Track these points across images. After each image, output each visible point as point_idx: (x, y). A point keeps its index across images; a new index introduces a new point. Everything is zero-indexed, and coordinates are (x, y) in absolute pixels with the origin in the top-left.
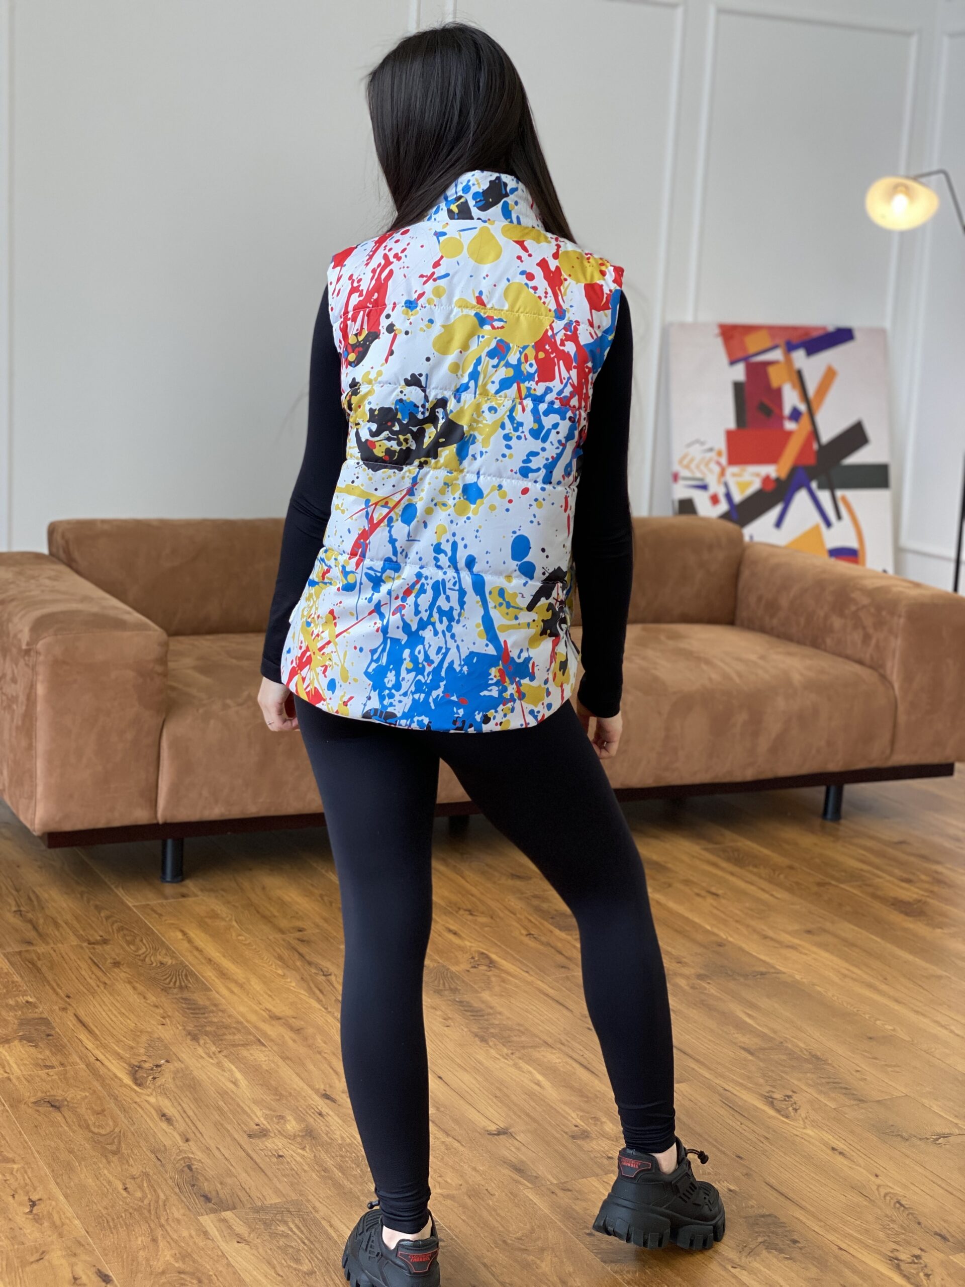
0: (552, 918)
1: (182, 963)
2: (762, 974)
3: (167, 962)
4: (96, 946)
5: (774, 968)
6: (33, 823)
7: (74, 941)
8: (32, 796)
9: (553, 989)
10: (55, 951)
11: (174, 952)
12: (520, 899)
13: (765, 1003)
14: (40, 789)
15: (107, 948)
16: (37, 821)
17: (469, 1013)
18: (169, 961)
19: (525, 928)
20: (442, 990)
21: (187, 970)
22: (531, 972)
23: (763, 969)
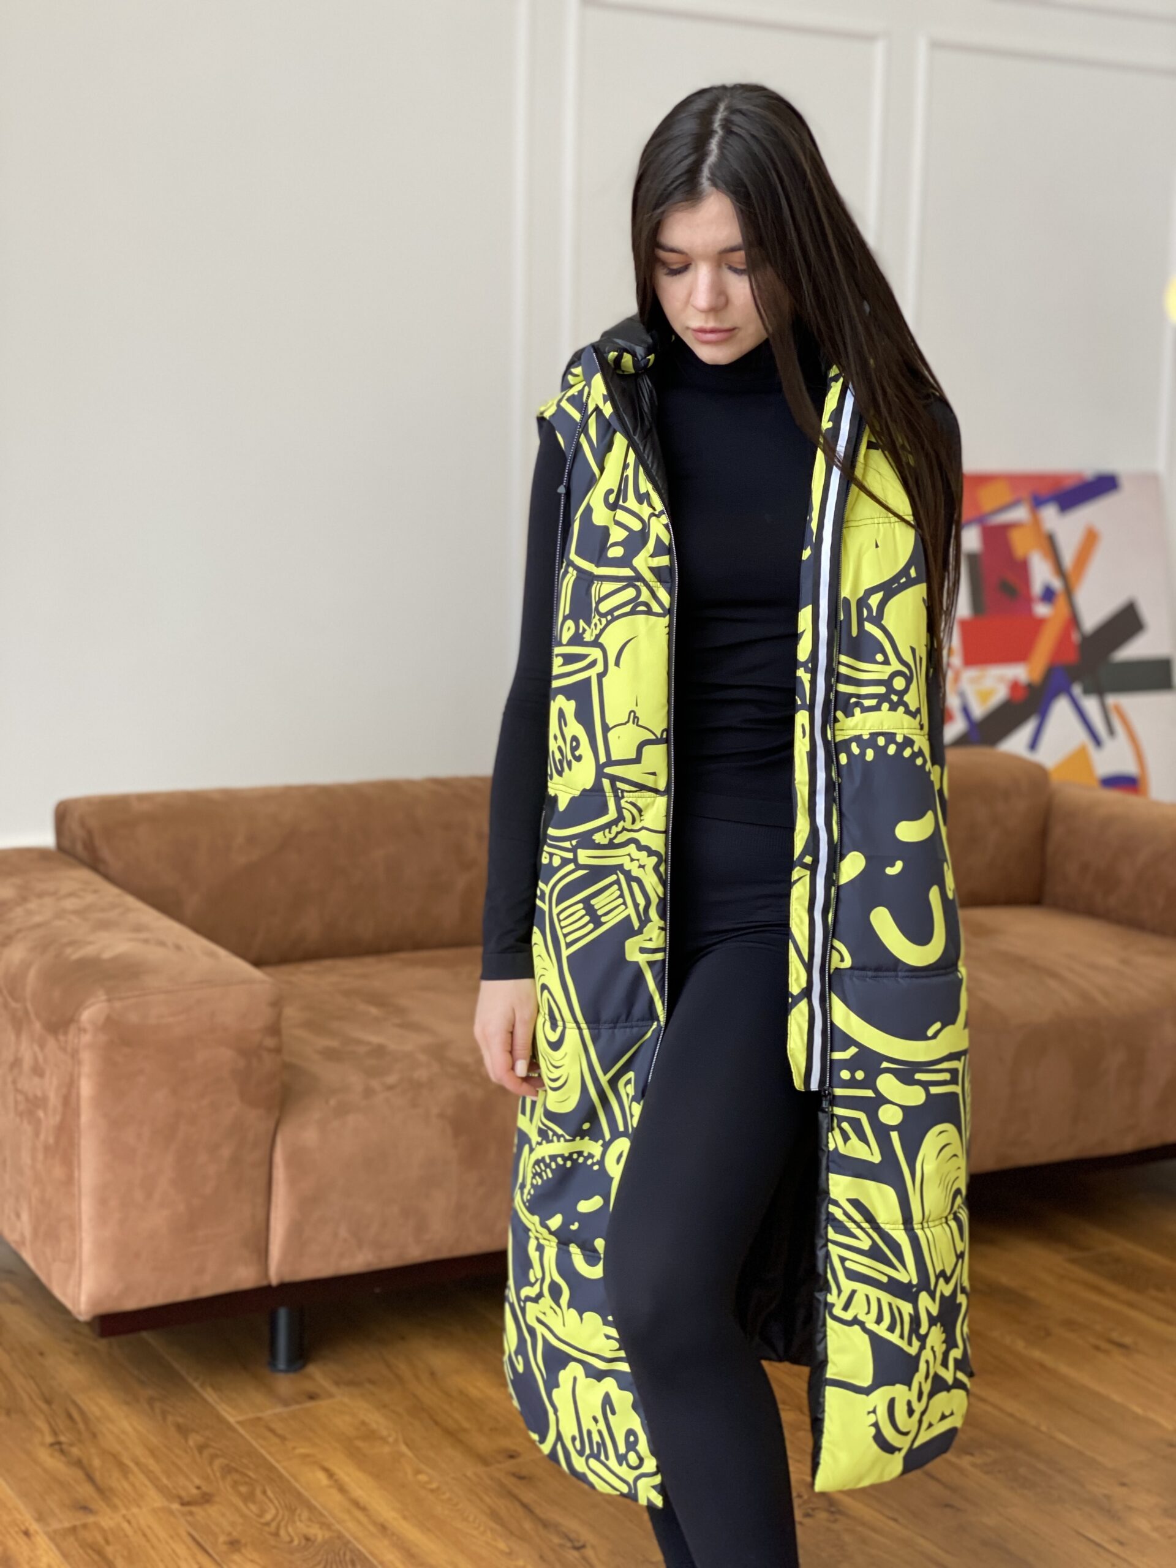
1: (340, 1536)
3: (315, 1535)
4: (194, 1509)
6: (76, 1300)
7: (156, 1500)
8: (72, 1258)
10: (129, 1522)
11: (321, 1514)
14: (87, 1248)
15: (213, 1510)
16: (83, 1299)
18: (318, 1534)
21: (351, 1551)
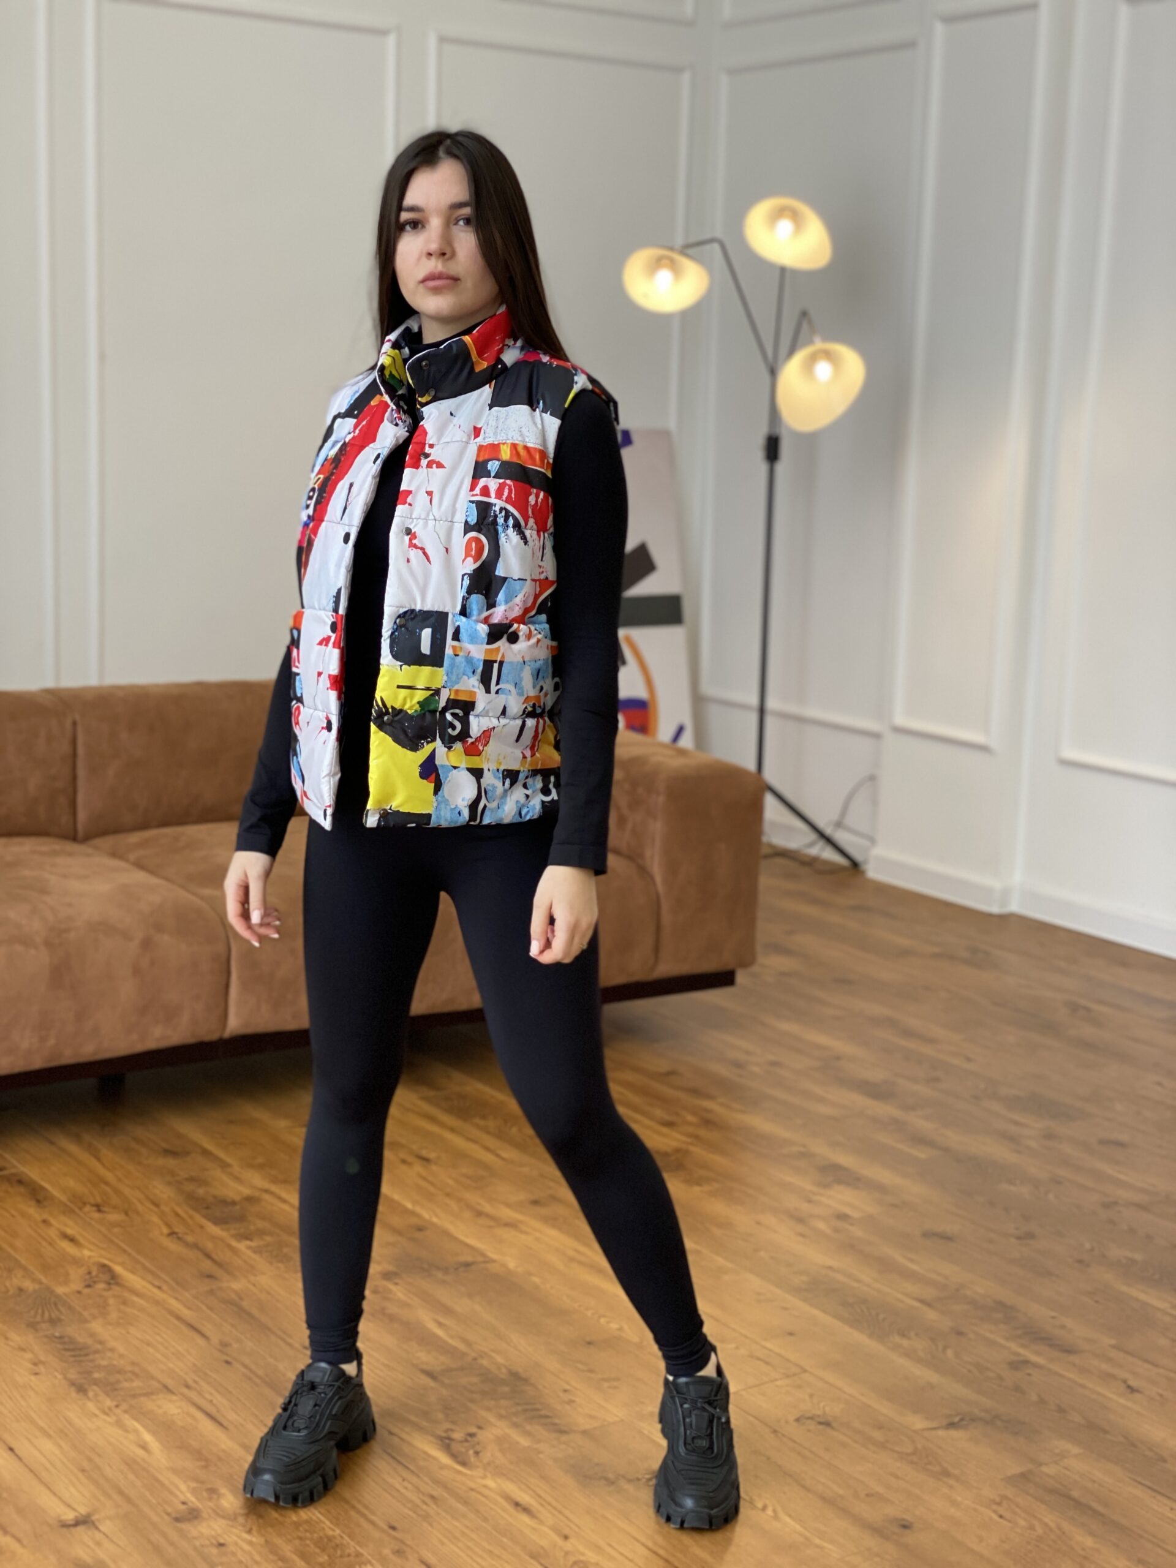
0: (207, 1208)
2: (467, 1265)
5: (483, 1255)
9: (189, 1308)
12: (169, 1183)
13: (463, 1305)
17: (69, 1353)
19: (168, 1225)
20: (38, 1323)
22: (165, 1288)
23: (469, 1259)
